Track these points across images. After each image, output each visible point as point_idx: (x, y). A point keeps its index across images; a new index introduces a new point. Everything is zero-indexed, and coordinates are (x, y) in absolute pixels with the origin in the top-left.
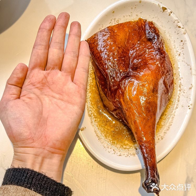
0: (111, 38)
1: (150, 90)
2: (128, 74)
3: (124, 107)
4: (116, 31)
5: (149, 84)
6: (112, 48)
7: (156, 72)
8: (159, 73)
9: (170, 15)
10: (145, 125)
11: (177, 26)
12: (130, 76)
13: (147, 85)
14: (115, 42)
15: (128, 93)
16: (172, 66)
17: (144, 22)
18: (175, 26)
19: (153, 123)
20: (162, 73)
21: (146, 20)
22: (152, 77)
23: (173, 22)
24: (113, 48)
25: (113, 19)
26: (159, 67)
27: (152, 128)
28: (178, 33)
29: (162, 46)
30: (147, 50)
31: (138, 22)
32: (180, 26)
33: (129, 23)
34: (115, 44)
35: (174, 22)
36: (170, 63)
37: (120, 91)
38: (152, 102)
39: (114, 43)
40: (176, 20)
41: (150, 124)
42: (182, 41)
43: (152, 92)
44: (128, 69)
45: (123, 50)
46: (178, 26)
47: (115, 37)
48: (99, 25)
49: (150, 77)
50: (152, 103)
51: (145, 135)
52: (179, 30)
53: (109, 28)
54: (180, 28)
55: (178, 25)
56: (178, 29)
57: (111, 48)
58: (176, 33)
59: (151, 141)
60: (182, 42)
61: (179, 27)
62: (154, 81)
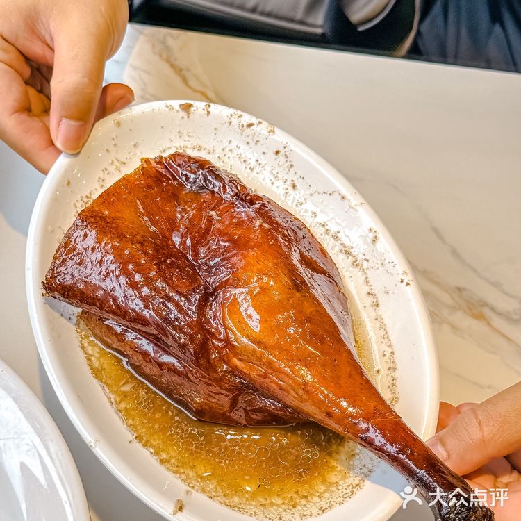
0: (105, 234)
1: (287, 290)
2: (206, 289)
3: (253, 374)
4: (107, 212)
5: (276, 278)
6: (124, 254)
7: (271, 243)
8: (279, 241)
9: (209, 113)
10: (336, 379)
11: (243, 126)
12: (216, 289)
13: (272, 283)
14: (121, 236)
15: (240, 332)
16: (295, 218)
17: (157, 163)
18: (237, 130)
19: (352, 362)
20: (286, 241)
21: (161, 157)
22: (270, 257)
23: (227, 124)
24: (127, 252)
25: (77, 201)
26: (269, 230)
27: (358, 377)
28: (258, 141)
29: (238, 186)
30: (213, 213)
31: (143, 168)
32: (250, 122)
33: (125, 181)
34: (124, 240)
35: (231, 122)
36: (287, 213)
37: (215, 342)
38: (314, 313)
39: (121, 240)
40: (231, 115)
41: (346, 369)
42: (277, 153)
43: (295, 292)
44: (199, 277)
45: (155, 243)
46: (245, 126)
47: (114, 225)
48: (52, 232)
49: (266, 262)
50: (314, 316)
51: (355, 401)
52: (254, 134)
53: (84, 214)
54: (252, 128)
55: (243, 122)
56: (249, 131)
57: (120, 255)
58: (252, 144)
59: (380, 408)
60: (280, 155)
61: (250, 125)
62: (281, 265)
